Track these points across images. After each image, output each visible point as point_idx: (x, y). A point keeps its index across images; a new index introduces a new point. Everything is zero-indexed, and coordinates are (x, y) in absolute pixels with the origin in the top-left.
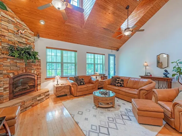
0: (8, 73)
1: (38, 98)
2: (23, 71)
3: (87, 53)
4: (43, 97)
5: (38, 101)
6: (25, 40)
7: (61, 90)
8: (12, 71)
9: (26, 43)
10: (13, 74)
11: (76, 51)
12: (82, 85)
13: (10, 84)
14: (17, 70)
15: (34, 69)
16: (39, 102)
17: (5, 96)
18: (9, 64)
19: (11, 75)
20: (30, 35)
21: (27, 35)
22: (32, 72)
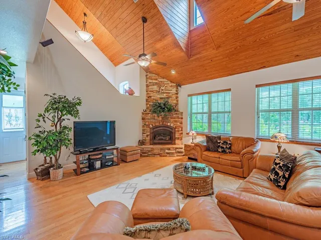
0: (149, 125)
1: (167, 151)
2: (160, 123)
3: (257, 86)
4: (172, 152)
5: (167, 153)
6: (166, 94)
7: (190, 151)
8: (152, 123)
9: (167, 97)
10: (152, 125)
11: (229, 90)
12: (220, 152)
13: (151, 133)
14: (155, 123)
15: (171, 121)
16: (168, 155)
17: (147, 141)
18: (149, 118)
19: (151, 126)
20: (171, 89)
21: (168, 89)
22: (169, 124)
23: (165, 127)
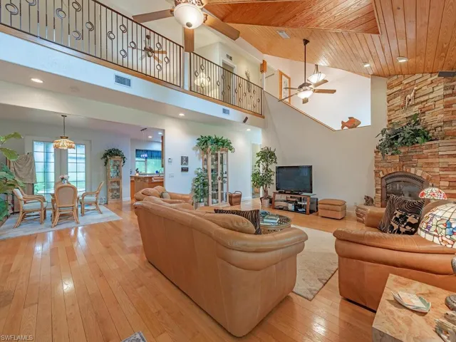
0: (379, 171)
2: (396, 168)
10: (383, 171)
13: (382, 186)
14: (387, 168)
15: (419, 164)
18: (380, 159)
19: (381, 173)
20: (428, 90)
21: (423, 93)
22: (413, 171)
23: (405, 176)
